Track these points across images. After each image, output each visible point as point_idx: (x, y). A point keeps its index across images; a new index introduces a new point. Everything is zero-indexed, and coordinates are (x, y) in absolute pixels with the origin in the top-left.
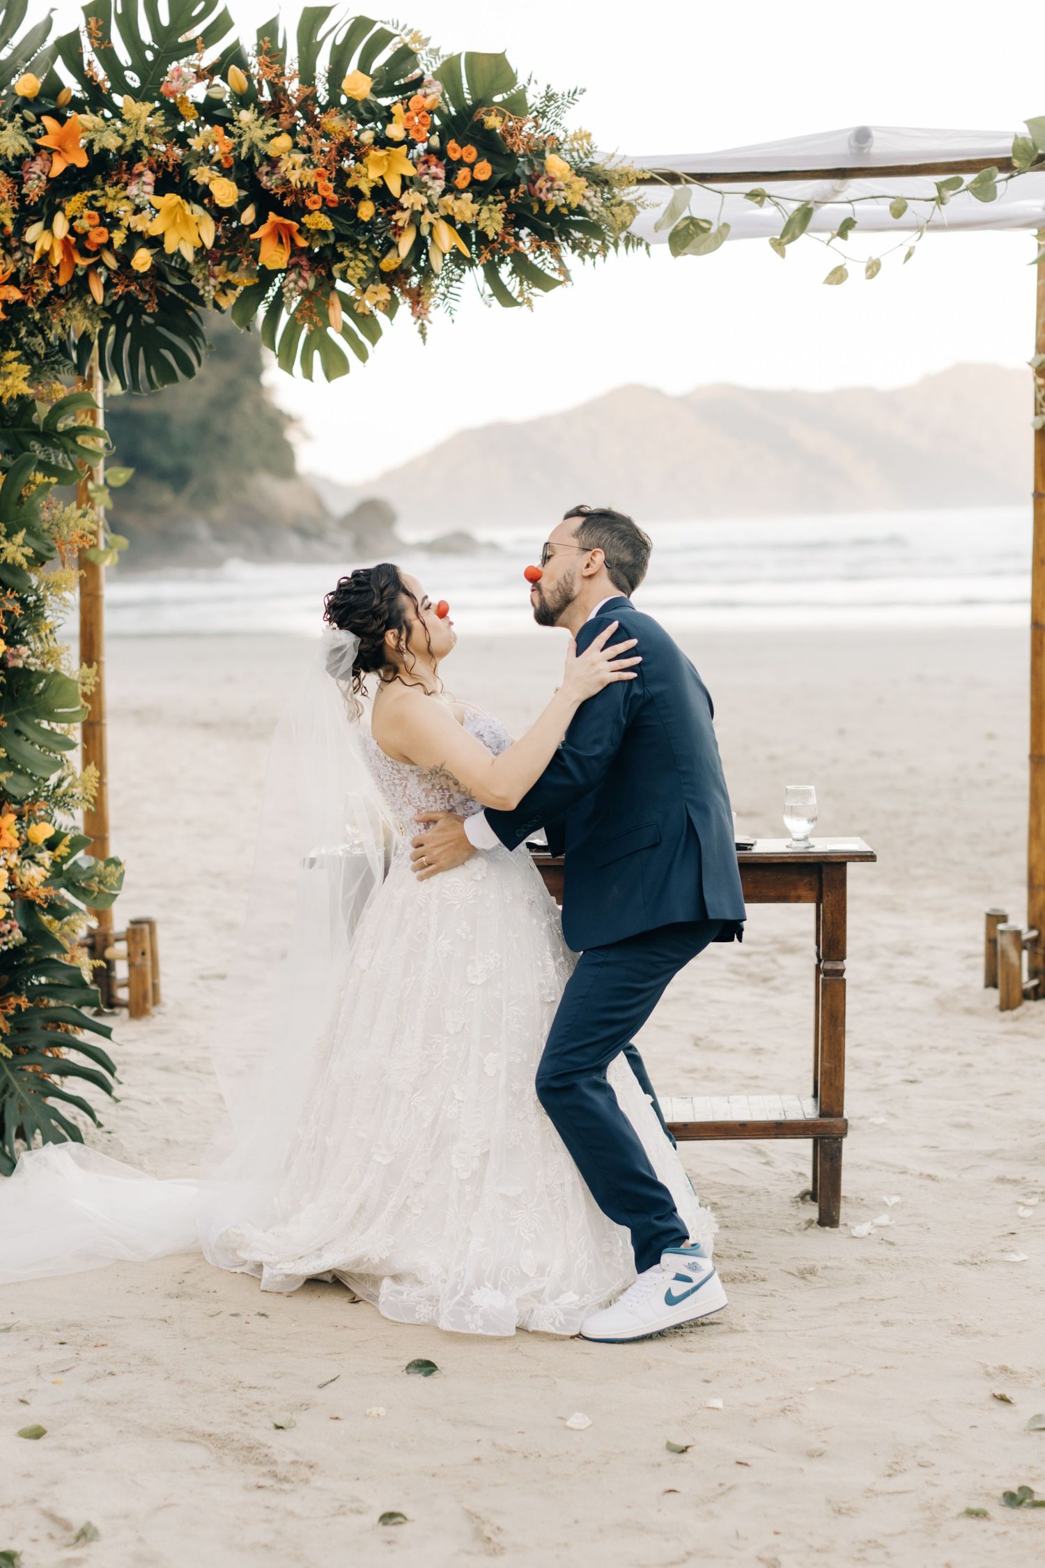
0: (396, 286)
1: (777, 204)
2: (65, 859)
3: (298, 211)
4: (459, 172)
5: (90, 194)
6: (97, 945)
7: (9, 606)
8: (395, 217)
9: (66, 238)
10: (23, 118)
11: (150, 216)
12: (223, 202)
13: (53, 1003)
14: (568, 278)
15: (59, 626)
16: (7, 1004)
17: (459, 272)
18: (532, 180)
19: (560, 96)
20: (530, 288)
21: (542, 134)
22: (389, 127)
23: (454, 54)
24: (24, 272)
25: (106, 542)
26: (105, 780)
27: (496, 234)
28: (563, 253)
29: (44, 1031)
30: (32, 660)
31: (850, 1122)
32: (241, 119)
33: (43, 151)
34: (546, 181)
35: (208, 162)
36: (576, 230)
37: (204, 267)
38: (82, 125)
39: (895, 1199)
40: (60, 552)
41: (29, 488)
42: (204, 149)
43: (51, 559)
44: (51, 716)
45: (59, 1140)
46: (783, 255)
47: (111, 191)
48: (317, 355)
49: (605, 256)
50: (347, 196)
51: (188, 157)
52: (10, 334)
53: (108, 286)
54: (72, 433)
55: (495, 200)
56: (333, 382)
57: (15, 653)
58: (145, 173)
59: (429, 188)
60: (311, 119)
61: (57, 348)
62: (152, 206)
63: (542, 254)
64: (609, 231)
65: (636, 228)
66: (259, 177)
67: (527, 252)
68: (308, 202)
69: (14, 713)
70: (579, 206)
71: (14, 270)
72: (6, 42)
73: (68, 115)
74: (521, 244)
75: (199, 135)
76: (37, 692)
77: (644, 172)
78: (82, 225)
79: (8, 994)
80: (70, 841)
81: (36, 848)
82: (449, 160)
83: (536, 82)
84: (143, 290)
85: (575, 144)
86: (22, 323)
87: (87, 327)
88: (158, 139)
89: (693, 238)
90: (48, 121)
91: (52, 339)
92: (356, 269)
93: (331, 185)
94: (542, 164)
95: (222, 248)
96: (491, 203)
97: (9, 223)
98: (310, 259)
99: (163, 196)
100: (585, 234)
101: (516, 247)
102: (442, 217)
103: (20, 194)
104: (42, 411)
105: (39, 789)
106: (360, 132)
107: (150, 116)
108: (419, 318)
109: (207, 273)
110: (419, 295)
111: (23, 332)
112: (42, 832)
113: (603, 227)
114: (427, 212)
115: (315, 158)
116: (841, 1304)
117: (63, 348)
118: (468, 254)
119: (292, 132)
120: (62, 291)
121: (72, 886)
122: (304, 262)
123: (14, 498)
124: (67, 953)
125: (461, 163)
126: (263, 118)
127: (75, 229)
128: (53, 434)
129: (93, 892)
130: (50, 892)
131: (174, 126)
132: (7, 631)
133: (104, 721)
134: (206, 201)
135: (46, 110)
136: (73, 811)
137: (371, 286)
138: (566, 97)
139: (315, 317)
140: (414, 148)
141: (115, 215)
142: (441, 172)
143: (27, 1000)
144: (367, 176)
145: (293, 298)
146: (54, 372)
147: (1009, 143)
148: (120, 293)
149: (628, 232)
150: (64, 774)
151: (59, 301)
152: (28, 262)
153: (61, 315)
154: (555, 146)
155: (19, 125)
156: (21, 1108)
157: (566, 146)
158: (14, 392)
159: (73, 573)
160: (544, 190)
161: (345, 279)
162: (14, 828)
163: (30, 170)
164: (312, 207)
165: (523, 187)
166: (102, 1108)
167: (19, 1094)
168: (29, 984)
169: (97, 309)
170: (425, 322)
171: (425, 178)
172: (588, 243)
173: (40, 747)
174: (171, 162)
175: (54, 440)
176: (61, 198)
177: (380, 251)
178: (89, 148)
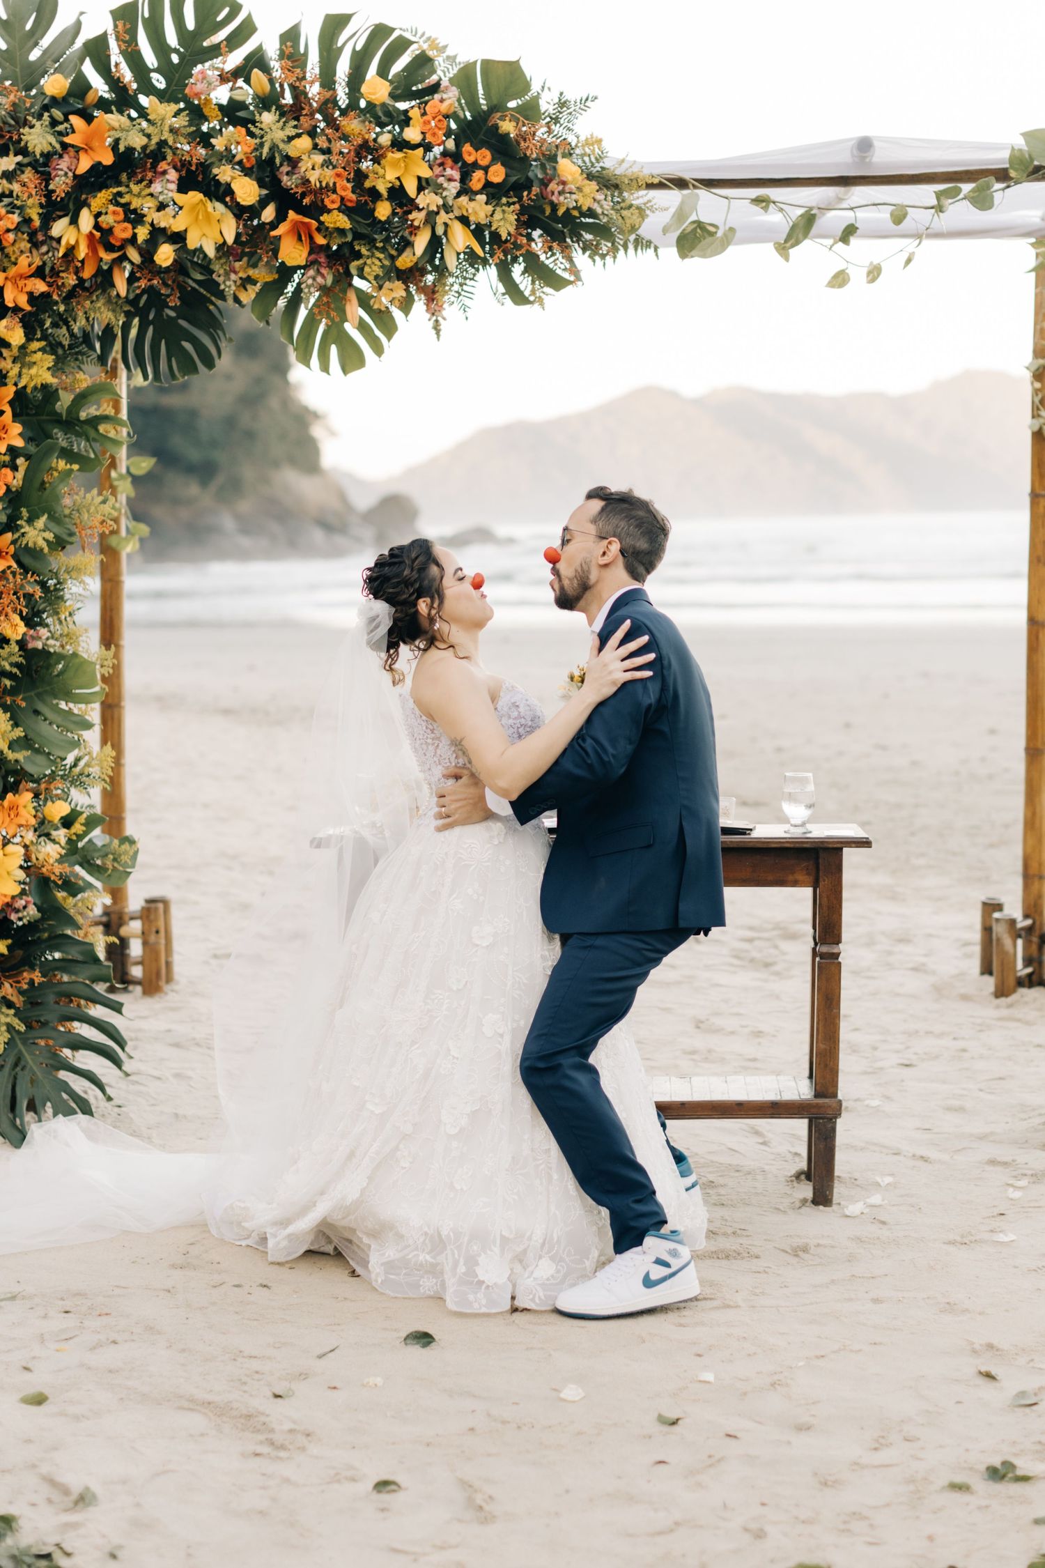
0: (412, 283)
1: (781, 210)
2: (80, 837)
3: (316, 210)
4: (474, 174)
5: (115, 190)
6: (112, 922)
7: (29, 589)
8: (411, 217)
9: (91, 232)
10: (51, 117)
11: (173, 213)
12: (244, 200)
13: (66, 978)
14: (578, 278)
15: (79, 609)
16: (20, 979)
17: (473, 271)
18: (544, 184)
19: (573, 103)
20: (542, 287)
21: (554, 139)
22: (406, 130)
23: (471, 61)
24: (50, 265)
25: (127, 528)
26: (123, 761)
27: (509, 234)
28: (574, 254)
29: (56, 1006)
30: (51, 642)
31: (844, 1104)
32: (263, 120)
33: (70, 149)
34: (557, 184)
35: (231, 161)
36: (586, 232)
37: (225, 263)
38: (109, 124)
39: (888, 1180)
40: (81, 537)
41: (52, 475)
42: (226, 149)
43: (72, 543)
44: (69, 696)
45: (69, 1112)
46: (787, 259)
47: (135, 188)
48: (334, 349)
49: (615, 257)
50: (364, 196)
51: (211, 156)
52: (35, 324)
53: (131, 280)
54: (95, 421)
55: (508, 202)
56: (350, 375)
57: (35, 635)
58: (169, 171)
59: (445, 189)
60: (331, 122)
61: (81, 340)
62: (175, 204)
63: (553, 254)
64: (618, 233)
65: (645, 230)
66: (279, 176)
67: (539, 253)
68: (327, 202)
69: (32, 693)
70: (589, 209)
71: (41, 263)
72: (36, 44)
73: (95, 114)
74: (533, 245)
75: (222, 136)
76: (56, 673)
77: (653, 177)
78: (107, 220)
79: (23, 969)
80: (86, 819)
81: (52, 826)
82: (465, 164)
83: (549, 89)
84: (165, 284)
85: (587, 149)
86: (47, 314)
87: (110, 319)
88: (182, 139)
89: (700, 241)
90: (75, 120)
91: (76, 330)
92: (373, 266)
93: (349, 185)
94: (555, 168)
95: (243, 244)
96: (504, 205)
97: (35, 217)
98: (328, 257)
99: (186, 193)
100: (595, 236)
101: (528, 247)
102: (456, 218)
103: (47, 190)
104: (65, 400)
105: (56, 767)
106: (378, 134)
107: (174, 116)
108: (433, 314)
109: (228, 268)
110: (434, 292)
111: (48, 324)
112: (57, 810)
113: (613, 230)
114: (442, 212)
115: (334, 159)
116: (833, 1281)
117: (86, 338)
118: (482, 254)
119: (312, 133)
120: (87, 285)
121: (87, 864)
122: (322, 260)
123: (37, 484)
124: (81, 929)
125: (475, 165)
126: (284, 120)
127: (100, 224)
128: (76, 422)
129: (108, 869)
130: (65, 868)
131: (198, 126)
132: (27, 613)
133: (123, 704)
134: (228, 199)
135: (74, 109)
136: (88, 790)
137: (387, 283)
138: (578, 103)
139: (332, 313)
140: (431, 151)
141: (139, 211)
142: (456, 175)
143: (40, 975)
144: (384, 176)
145: (311, 293)
146: (78, 362)
147: (1006, 154)
148: (143, 286)
149: (637, 235)
150: (81, 754)
151: (84, 294)
152: (53, 256)
153: (85, 307)
154: (566, 151)
155: (47, 123)
156: (32, 1082)
157: (578, 151)
158: (38, 382)
159: (93, 557)
160: (556, 193)
161: (362, 277)
162: (31, 806)
163: (57, 167)
164: (330, 206)
165: (536, 190)
166: (113, 1084)
167: (31, 1067)
168: (43, 959)
169: (120, 302)
170: (439, 318)
171: (441, 180)
172: (598, 244)
173: (58, 727)
174: (195, 161)
175: (77, 428)
176: (87, 194)
177: (397, 249)
178: (115, 146)
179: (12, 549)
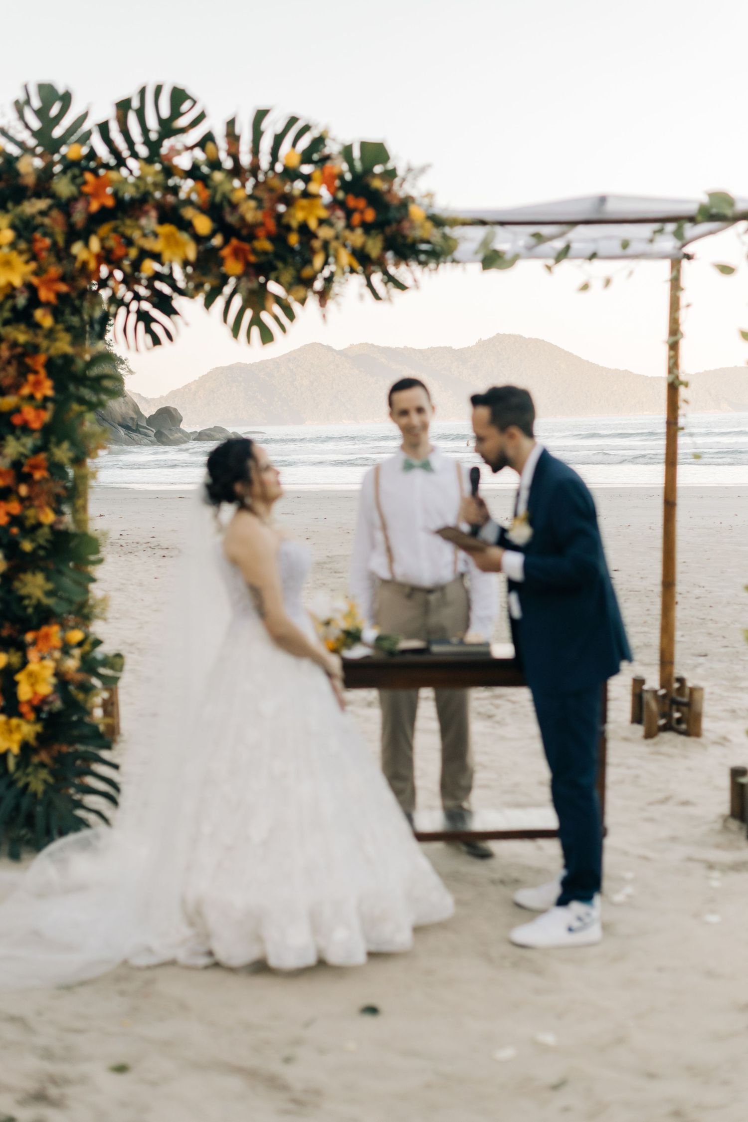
0: (308, 288)
2: (90, 654)
3: (251, 237)
4: (354, 215)
5: (114, 223)
7: (57, 490)
8: (312, 244)
9: (98, 252)
10: (72, 174)
11: (153, 239)
12: (201, 231)
13: (80, 748)
16: (52, 749)
18: (399, 222)
19: (416, 169)
20: (392, 290)
21: (404, 193)
22: (309, 185)
23: (352, 142)
24: (71, 273)
27: (376, 256)
28: (413, 268)
29: (75, 766)
30: (69, 525)
32: (214, 177)
33: (85, 195)
34: (409, 222)
35: (191, 205)
38: (109, 178)
41: (71, 414)
42: (187, 197)
47: (128, 222)
48: (255, 331)
50: (282, 229)
51: (178, 202)
54: (99, 378)
55: (376, 234)
56: (266, 347)
57: (60, 520)
58: (151, 211)
59: (336, 225)
62: (155, 232)
66: (225, 215)
68: (258, 233)
69: (57, 559)
70: (426, 239)
71: (63, 272)
72: (57, 124)
73: (101, 172)
75: (186, 188)
76: (72, 547)
77: (465, 219)
80: (91, 642)
81: (71, 647)
82: (349, 208)
86: (67, 307)
88: (159, 190)
89: (496, 261)
90: (89, 177)
92: (286, 276)
93: (272, 223)
94: (407, 212)
95: (200, 260)
96: (374, 236)
97: (61, 241)
98: (256, 270)
99: (163, 225)
100: (427, 256)
102: (342, 244)
103: (69, 223)
104: (79, 364)
105: (72, 608)
106: (291, 187)
107: (154, 174)
108: (322, 306)
110: (323, 294)
111: (67, 313)
112: (76, 636)
114: (334, 241)
118: (357, 268)
121: (94, 673)
122: (252, 271)
125: (355, 210)
127: (105, 246)
128: (86, 379)
129: (106, 675)
130: (80, 677)
131: (169, 181)
132: (55, 506)
134: (190, 230)
135: (87, 168)
137: (294, 288)
138: (420, 169)
139: (255, 306)
141: (131, 238)
142: (343, 215)
143: (65, 746)
144: (295, 217)
147: (694, 206)
152: (72, 268)
154: (413, 201)
155: (68, 177)
156: (60, 817)
157: (420, 201)
158: (60, 352)
160: (407, 228)
161: (278, 282)
162: (58, 634)
163: (76, 208)
164: (260, 235)
165: (393, 226)
167: (59, 808)
171: (333, 219)
172: (429, 262)
174: (167, 204)
175: (89, 383)
176: (95, 226)
177: (301, 265)
178: (115, 195)
179: (45, 464)
